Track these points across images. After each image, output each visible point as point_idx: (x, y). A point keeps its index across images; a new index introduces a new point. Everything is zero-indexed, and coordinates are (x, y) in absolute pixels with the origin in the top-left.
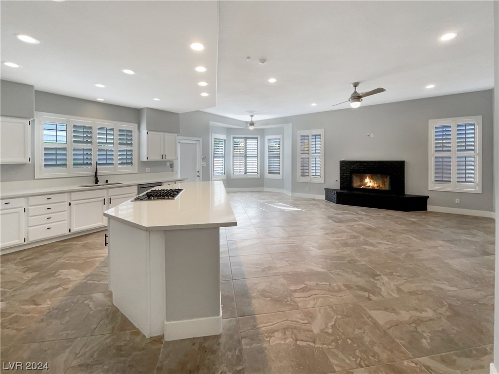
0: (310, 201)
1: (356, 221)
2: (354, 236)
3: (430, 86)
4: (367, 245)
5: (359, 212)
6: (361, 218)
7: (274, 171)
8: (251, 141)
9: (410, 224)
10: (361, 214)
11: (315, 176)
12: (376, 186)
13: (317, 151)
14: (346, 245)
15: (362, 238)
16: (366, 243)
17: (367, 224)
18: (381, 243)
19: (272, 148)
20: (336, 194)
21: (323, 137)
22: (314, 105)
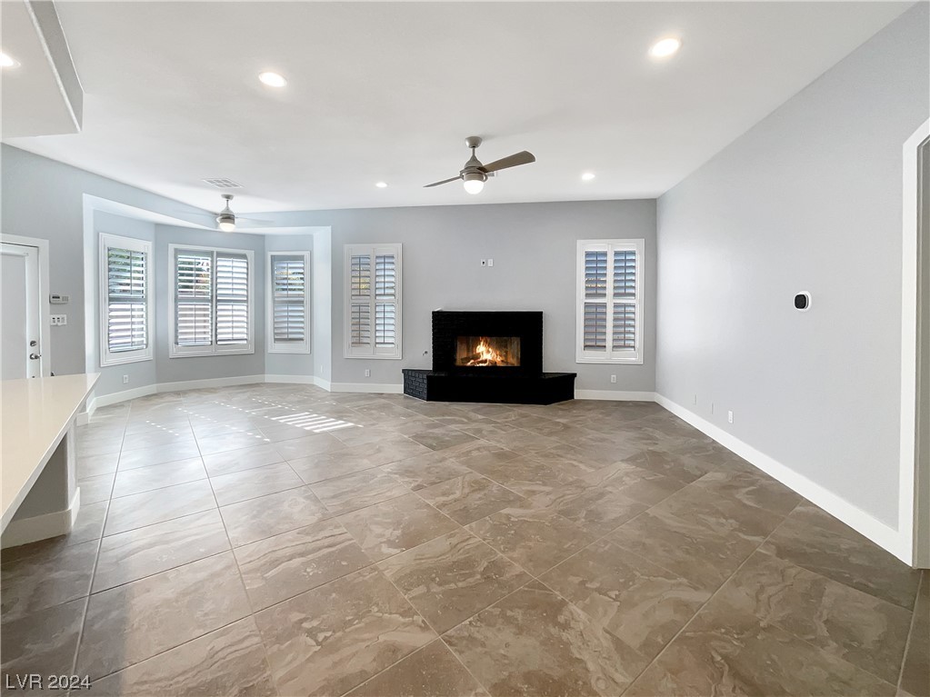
0: (371, 399)
1: (473, 439)
2: (476, 482)
3: (588, 176)
4: (509, 503)
5: (472, 415)
6: (479, 431)
7: (291, 336)
8: (230, 264)
9: (563, 431)
10: (475, 421)
11: (384, 343)
12: (499, 359)
13: (387, 291)
14: (465, 515)
15: (495, 487)
16: (508, 499)
17: (493, 443)
18: (533, 492)
19: (285, 282)
20: (425, 381)
21: (398, 260)
22: (382, 185)
